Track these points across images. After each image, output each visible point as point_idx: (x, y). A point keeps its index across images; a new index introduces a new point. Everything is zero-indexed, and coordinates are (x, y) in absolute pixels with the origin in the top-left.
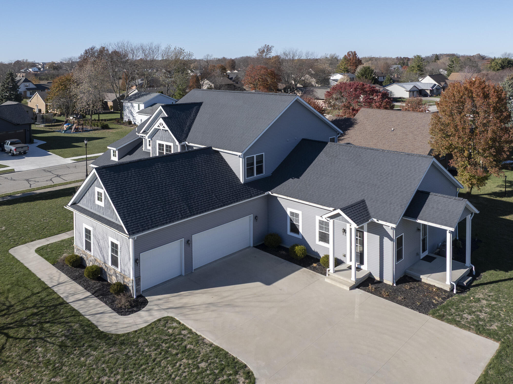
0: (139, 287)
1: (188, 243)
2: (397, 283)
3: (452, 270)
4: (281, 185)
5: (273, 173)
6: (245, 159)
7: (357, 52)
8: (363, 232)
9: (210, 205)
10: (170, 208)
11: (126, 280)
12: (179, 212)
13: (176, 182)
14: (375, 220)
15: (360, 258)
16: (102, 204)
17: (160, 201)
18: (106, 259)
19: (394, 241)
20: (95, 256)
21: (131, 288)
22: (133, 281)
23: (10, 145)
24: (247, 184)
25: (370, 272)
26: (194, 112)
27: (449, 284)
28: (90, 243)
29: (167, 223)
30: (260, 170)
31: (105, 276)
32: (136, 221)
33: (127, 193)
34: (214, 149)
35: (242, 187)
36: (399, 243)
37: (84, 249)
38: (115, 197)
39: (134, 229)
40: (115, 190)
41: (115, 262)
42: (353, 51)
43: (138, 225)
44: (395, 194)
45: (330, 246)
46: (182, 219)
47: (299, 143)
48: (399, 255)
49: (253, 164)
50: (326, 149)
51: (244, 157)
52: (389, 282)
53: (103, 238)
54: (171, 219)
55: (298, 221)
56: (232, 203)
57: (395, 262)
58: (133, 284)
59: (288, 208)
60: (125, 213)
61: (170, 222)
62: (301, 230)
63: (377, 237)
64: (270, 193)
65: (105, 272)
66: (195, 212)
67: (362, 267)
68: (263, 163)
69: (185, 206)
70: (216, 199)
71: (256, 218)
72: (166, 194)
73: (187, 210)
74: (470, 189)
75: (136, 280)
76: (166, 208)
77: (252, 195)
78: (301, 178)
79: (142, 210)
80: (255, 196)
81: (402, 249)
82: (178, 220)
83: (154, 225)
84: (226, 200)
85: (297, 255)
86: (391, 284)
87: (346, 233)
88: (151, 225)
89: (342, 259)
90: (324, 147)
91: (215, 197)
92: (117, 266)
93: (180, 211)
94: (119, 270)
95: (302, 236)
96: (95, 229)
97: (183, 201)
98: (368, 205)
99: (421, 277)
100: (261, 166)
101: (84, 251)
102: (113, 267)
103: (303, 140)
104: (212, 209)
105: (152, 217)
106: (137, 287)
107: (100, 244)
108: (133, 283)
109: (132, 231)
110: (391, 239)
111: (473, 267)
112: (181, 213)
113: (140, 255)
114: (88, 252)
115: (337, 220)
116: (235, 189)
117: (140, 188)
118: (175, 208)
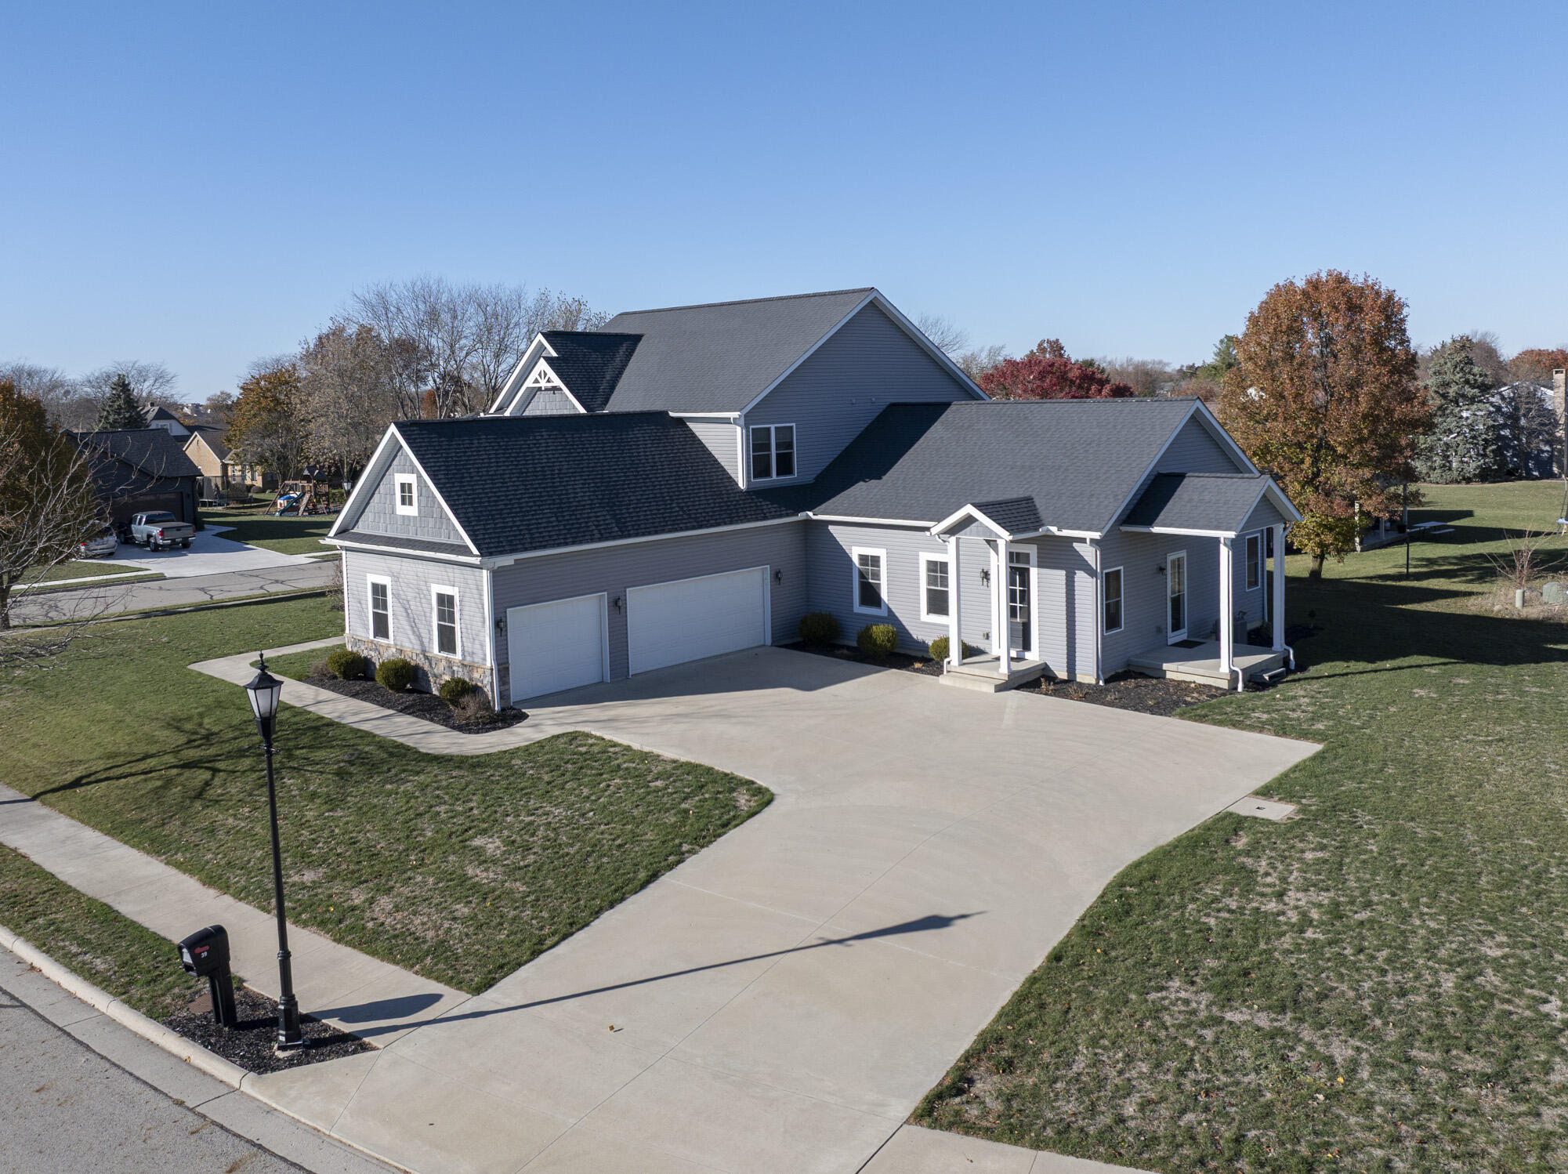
0: (507, 687)
1: (617, 605)
2: (1106, 681)
3: (1234, 656)
4: (838, 496)
5: (817, 478)
6: (748, 432)
7: (1063, 342)
8: (1028, 570)
9: (667, 522)
10: (573, 517)
11: (476, 675)
12: (594, 528)
13: (585, 470)
14: (1054, 529)
15: (1022, 637)
16: (412, 511)
17: (549, 502)
18: (426, 641)
19: (1099, 576)
20: (399, 643)
21: (487, 689)
22: (492, 670)
23: (146, 523)
24: (751, 493)
25: (1046, 664)
26: (621, 353)
27: (1227, 671)
28: (386, 616)
29: (566, 544)
30: (785, 465)
31: (424, 684)
32: (495, 533)
33: (472, 477)
34: (672, 414)
35: (743, 498)
36: (1111, 585)
37: (371, 637)
38: (443, 481)
39: (492, 545)
40: (443, 468)
41: (447, 640)
42: (1053, 339)
43: (501, 539)
44: (1104, 477)
45: (950, 621)
46: (600, 540)
47: (881, 414)
48: (1111, 618)
49: (768, 447)
50: (948, 415)
51: (746, 426)
52: (1088, 677)
53: (419, 591)
54: (576, 537)
55: (877, 576)
56: (718, 525)
57: (1102, 631)
58: (492, 679)
59: (854, 548)
60: (469, 515)
61: (574, 543)
62: (884, 595)
63: (1061, 574)
64: (810, 514)
65: (425, 674)
66: (632, 532)
67: (1027, 655)
68: (792, 448)
69: (608, 517)
70: (681, 513)
71: (777, 576)
72: (561, 490)
73: (614, 525)
74: (1318, 564)
75: (499, 671)
76: (564, 516)
77: (768, 515)
78: (884, 478)
79: (508, 513)
80: (773, 517)
81: (1118, 603)
82: (592, 541)
83: (538, 544)
84: (705, 517)
85: (875, 644)
86: (1093, 682)
87: (988, 580)
88: (531, 543)
89: (980, 644)
90: (943, 413)
91: (677, 509)
92: (453, 650)
93: (597, 526)
94: (458, 656)
95: (890, 610)
96: (396, 578)
97: (604, 507)
98: (1038, 506)
99: (1165, 666)
100: (789, 456)
101: (372, 642)
102: (444, 654)
103: (893, 405)
104: (670, 531)
105: (531, 529)
106: (503, 688)
107: (409, 611)
108: (492, 674)
109: (487, 548)
110: (1091, 572)
111: (1289, 652)
112: (600, 530)
113: (506, 612)
114: (381, 640)
115: (965, 535)
116: (726, 500)
117: (501, 472)
118: (584, 518)
